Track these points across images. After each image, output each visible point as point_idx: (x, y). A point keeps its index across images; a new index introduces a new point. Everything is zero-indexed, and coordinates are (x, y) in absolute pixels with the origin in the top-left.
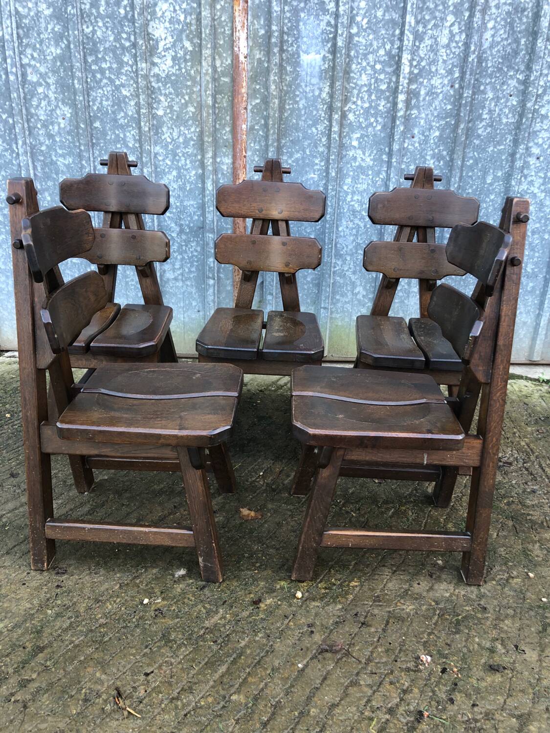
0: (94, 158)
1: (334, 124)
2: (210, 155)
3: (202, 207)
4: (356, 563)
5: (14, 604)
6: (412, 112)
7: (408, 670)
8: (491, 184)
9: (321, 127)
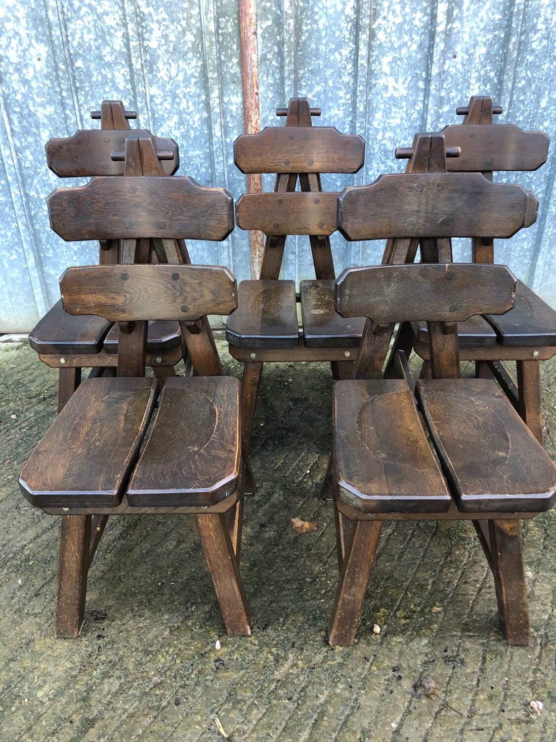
0: (79, 106)
1: (362, 46)
2: (215, 94)
3: (210, 157)
4: (434, 582)
5: (52, 663)
6: (454, 25)
7: (519, 721)
8: (545, 109)
9: (346, 52)
